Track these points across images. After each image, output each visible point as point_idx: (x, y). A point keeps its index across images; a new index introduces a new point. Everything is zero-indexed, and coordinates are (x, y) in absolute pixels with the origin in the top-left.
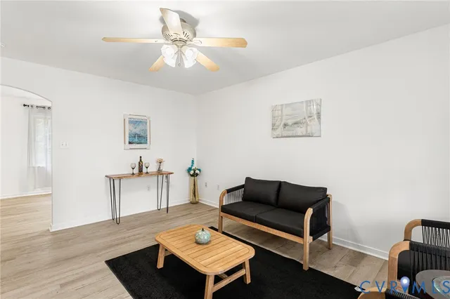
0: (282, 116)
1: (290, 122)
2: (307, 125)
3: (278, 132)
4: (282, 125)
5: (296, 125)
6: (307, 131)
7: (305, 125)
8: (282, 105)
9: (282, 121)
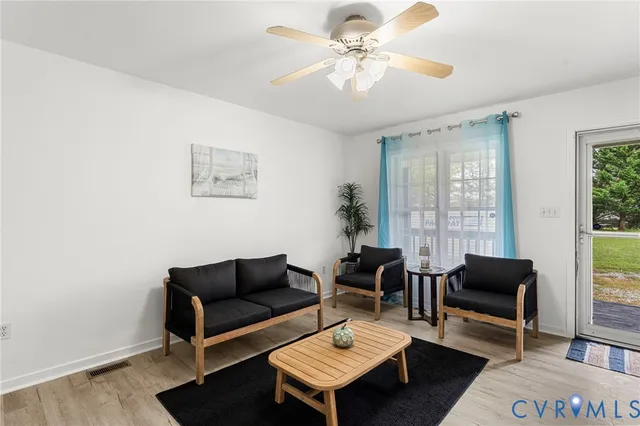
0: (211, 164)
1: (223, 176)
2: (245, 183)
3: (206, 187)
4: (211, 178)
5: (231, 182)
6: (244, 191)
7: (242, 183)
8: (211, 149)
9: (210, 171)
